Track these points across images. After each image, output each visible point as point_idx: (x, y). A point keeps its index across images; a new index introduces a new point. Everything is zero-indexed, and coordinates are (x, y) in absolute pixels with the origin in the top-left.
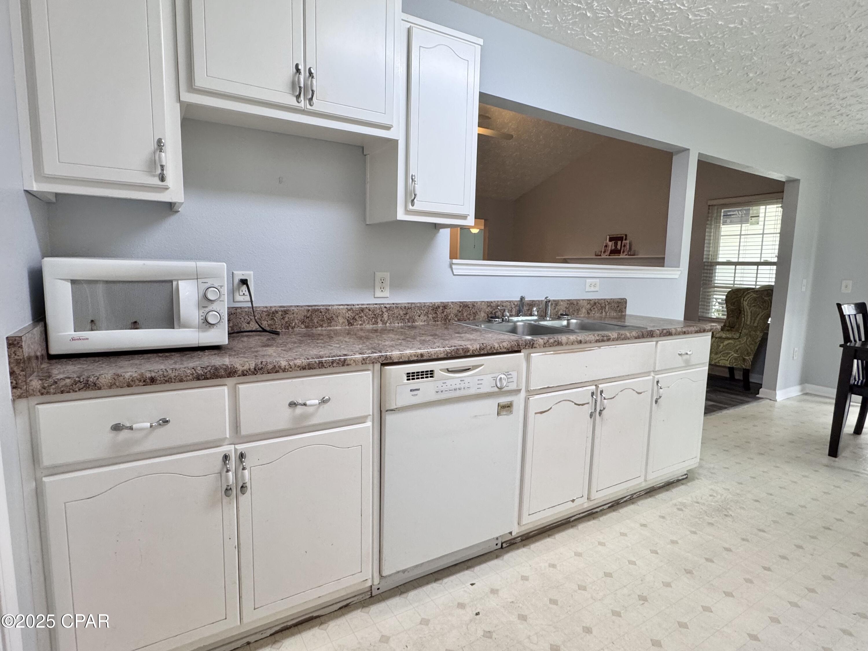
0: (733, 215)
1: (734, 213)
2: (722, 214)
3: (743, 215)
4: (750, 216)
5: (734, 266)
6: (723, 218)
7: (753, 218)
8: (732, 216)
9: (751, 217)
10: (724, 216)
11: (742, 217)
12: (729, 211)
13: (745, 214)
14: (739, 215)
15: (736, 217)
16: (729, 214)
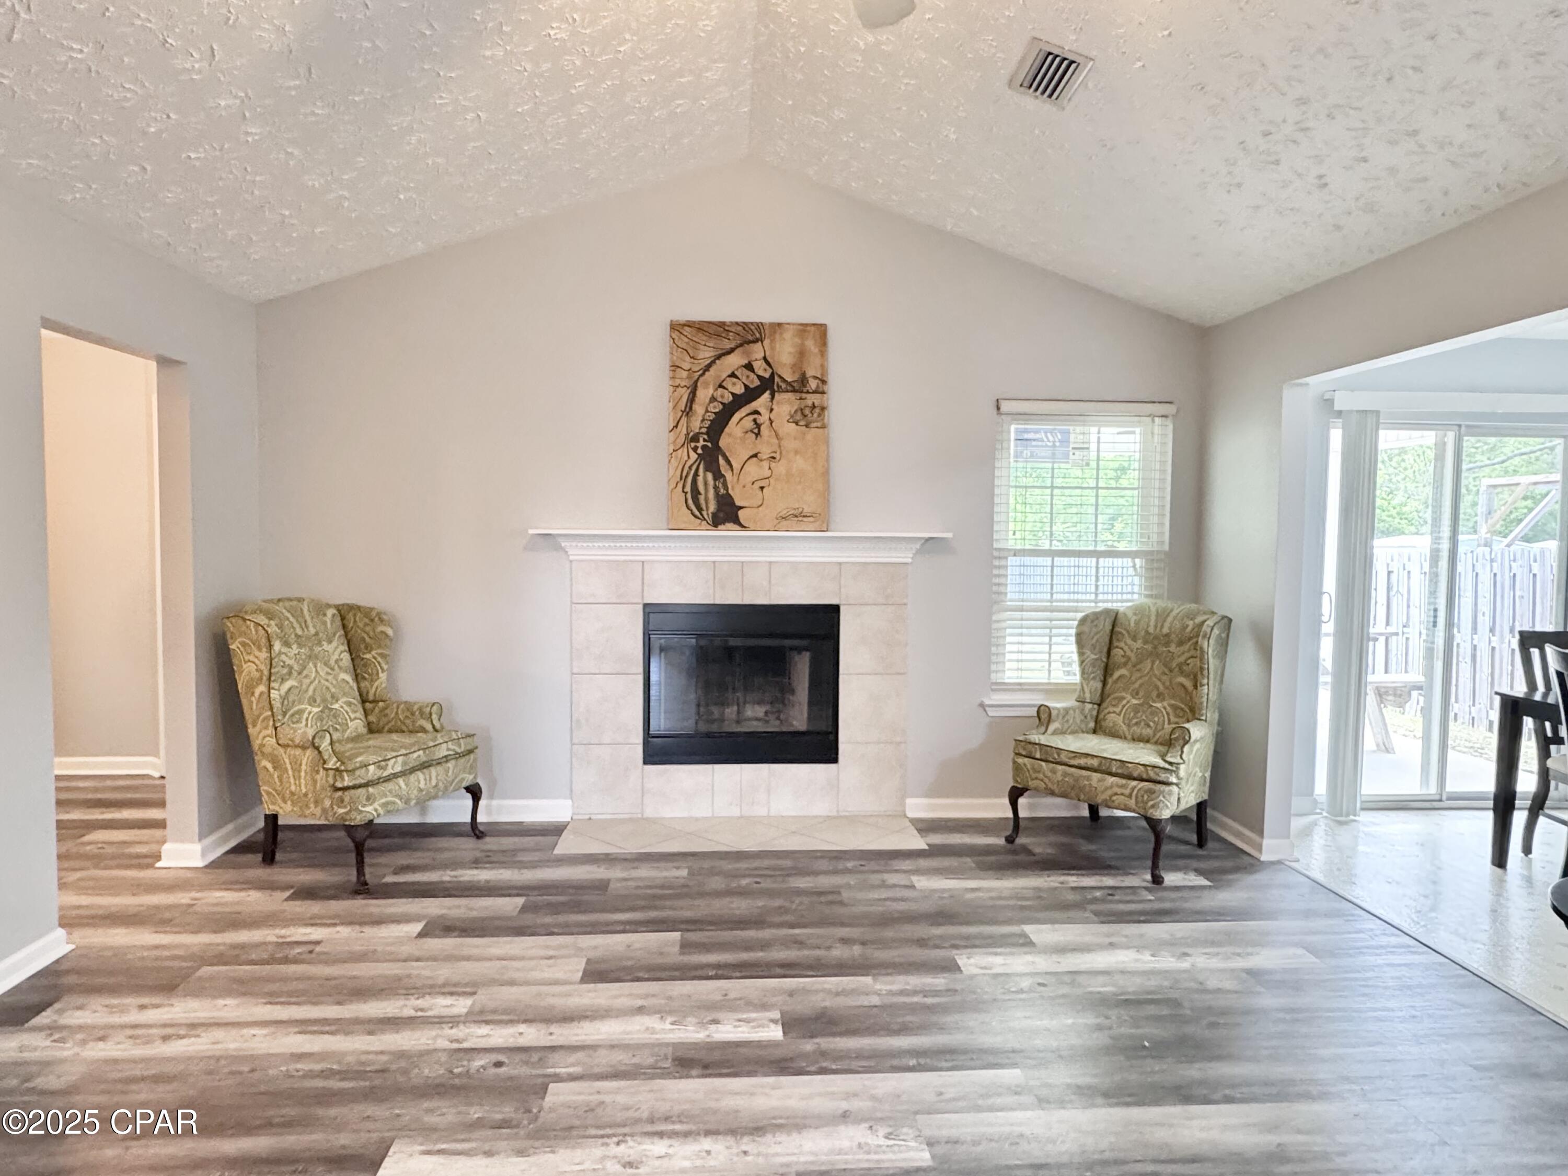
0: (1034, 440)
1: (1038, 436)
2: (1013, 436)
3: (1058, 444)
4: (1072, 445)
5: (1049, 559)
6: (1016, 446)
7: (1077, 452)
8: (1034, 443)
9: (1073, 448)
10: (1016, 440)
11: (1054, 446)
12: (1026, 431)
13: (1060, 441)
14: (1049, 441)
15: (1042, 446)
16: (1026, 436)
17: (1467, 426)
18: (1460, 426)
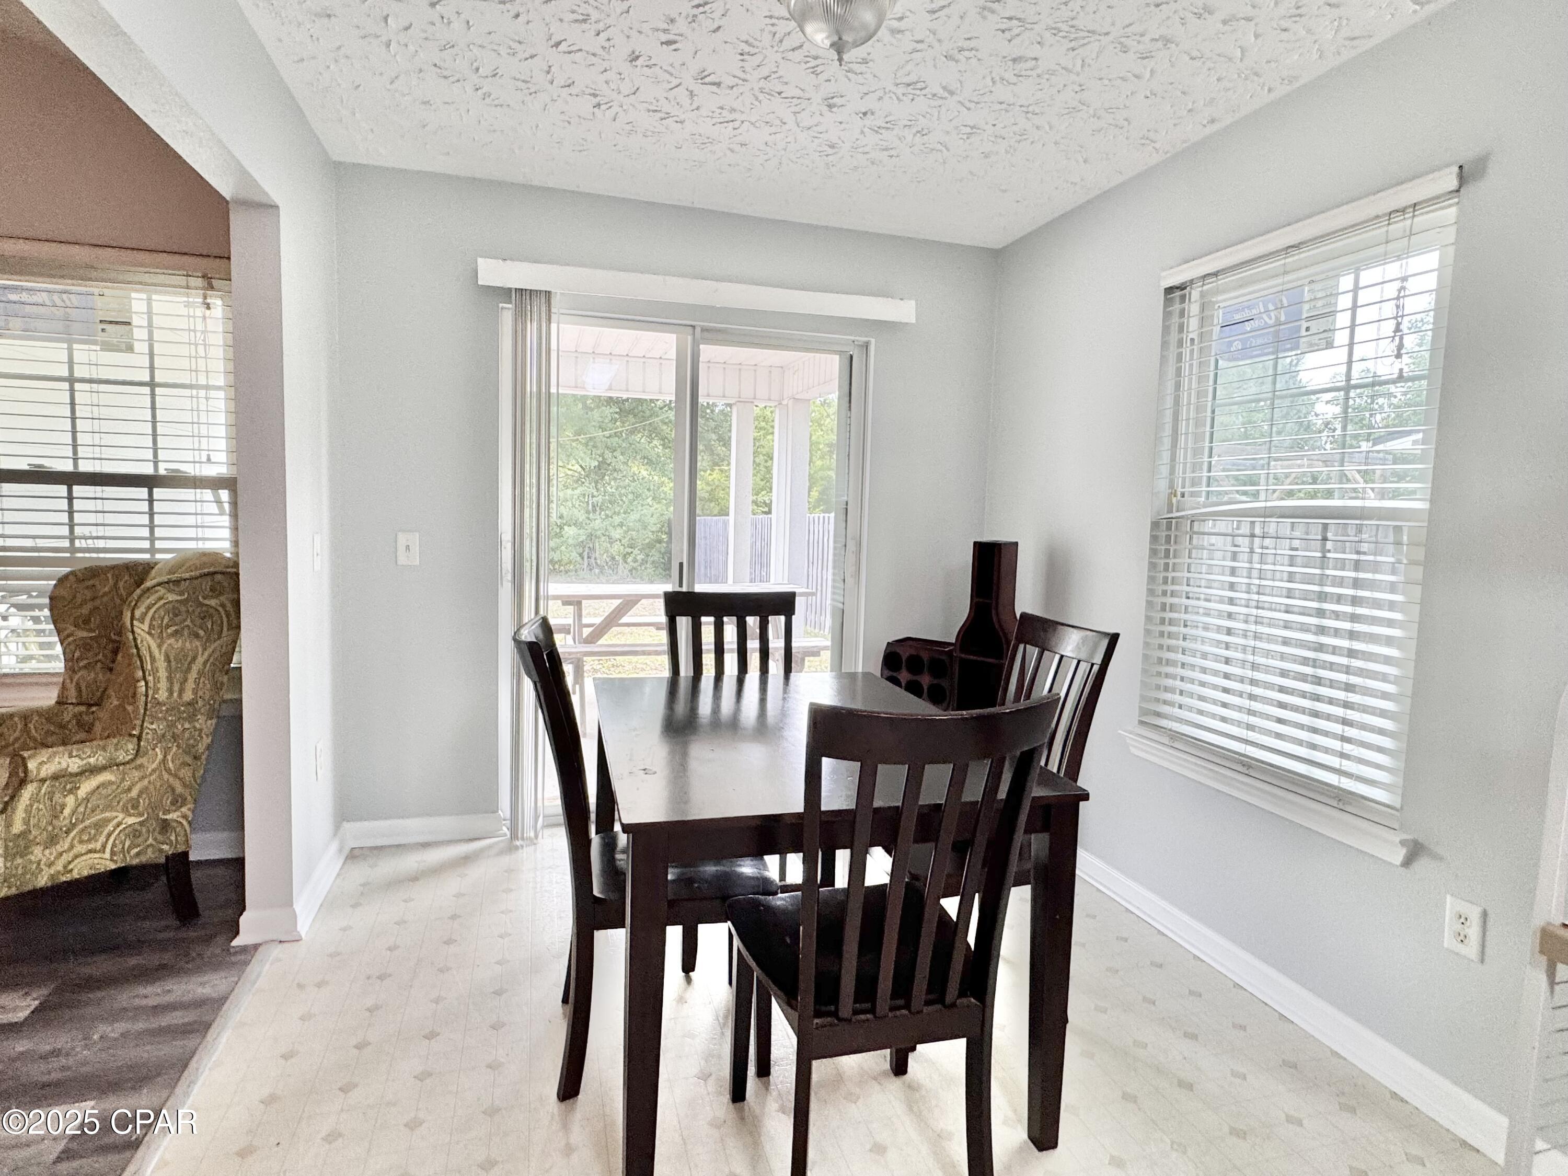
17: (704, 330)
18: (693, 327)
